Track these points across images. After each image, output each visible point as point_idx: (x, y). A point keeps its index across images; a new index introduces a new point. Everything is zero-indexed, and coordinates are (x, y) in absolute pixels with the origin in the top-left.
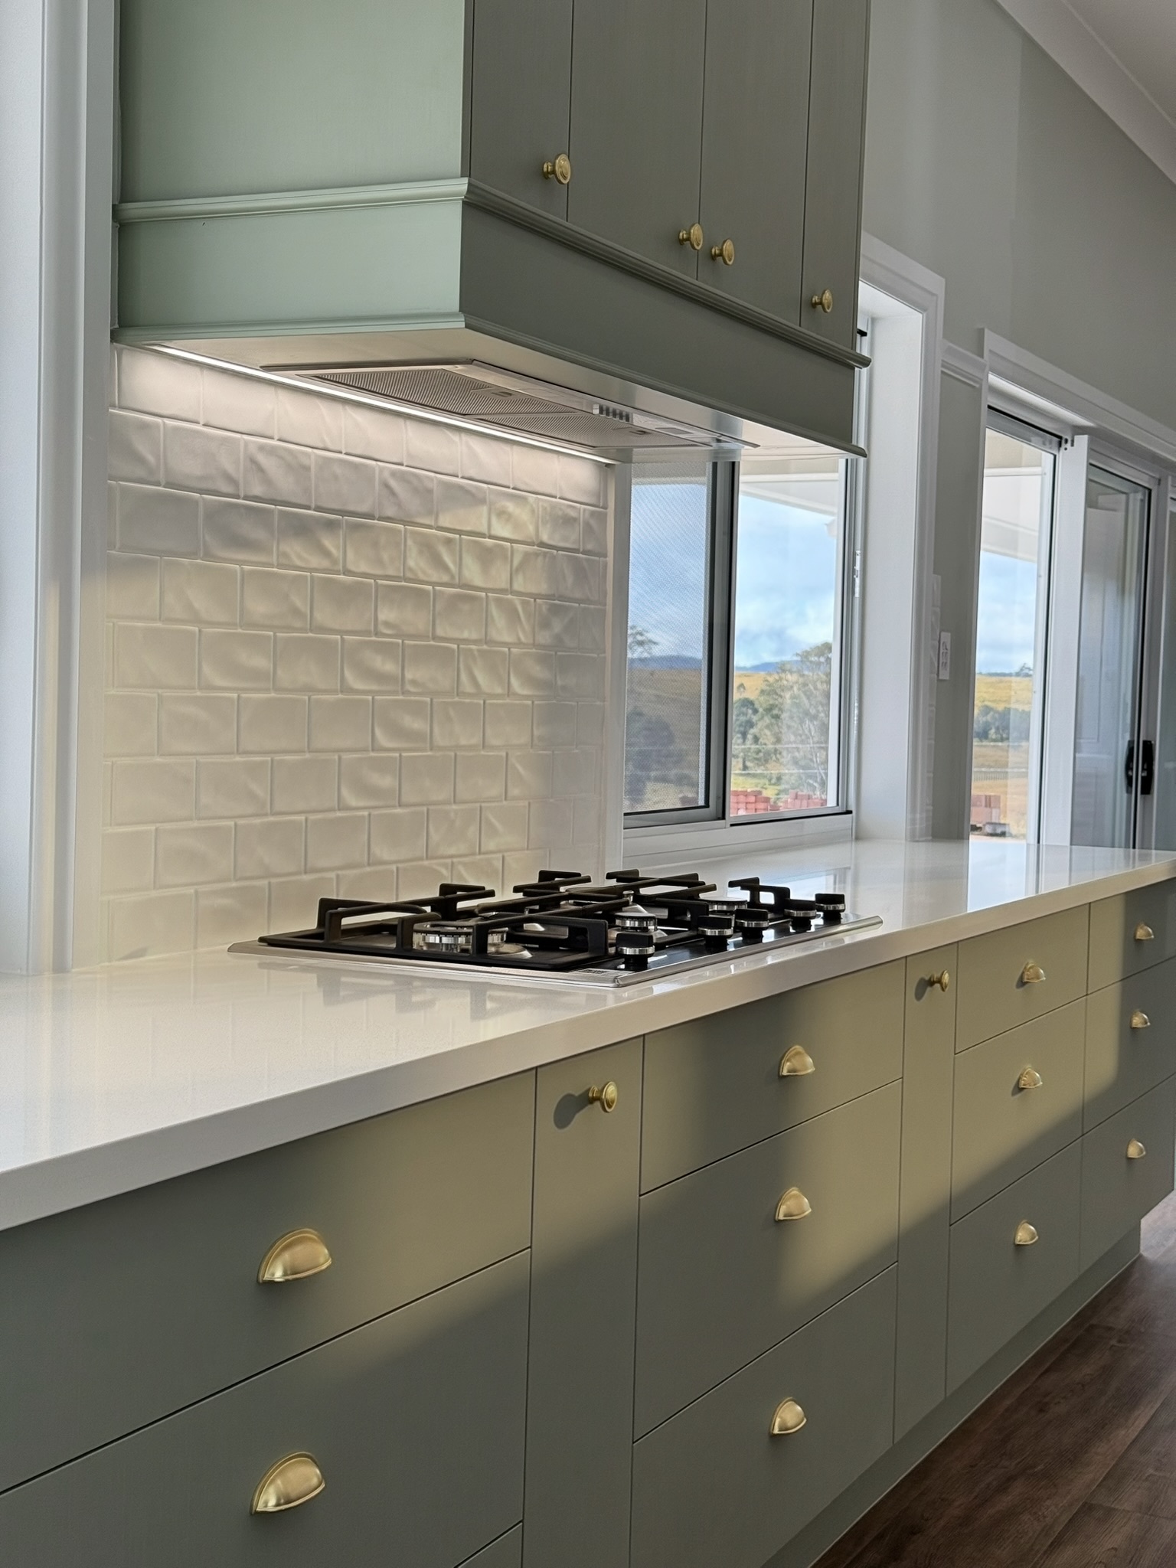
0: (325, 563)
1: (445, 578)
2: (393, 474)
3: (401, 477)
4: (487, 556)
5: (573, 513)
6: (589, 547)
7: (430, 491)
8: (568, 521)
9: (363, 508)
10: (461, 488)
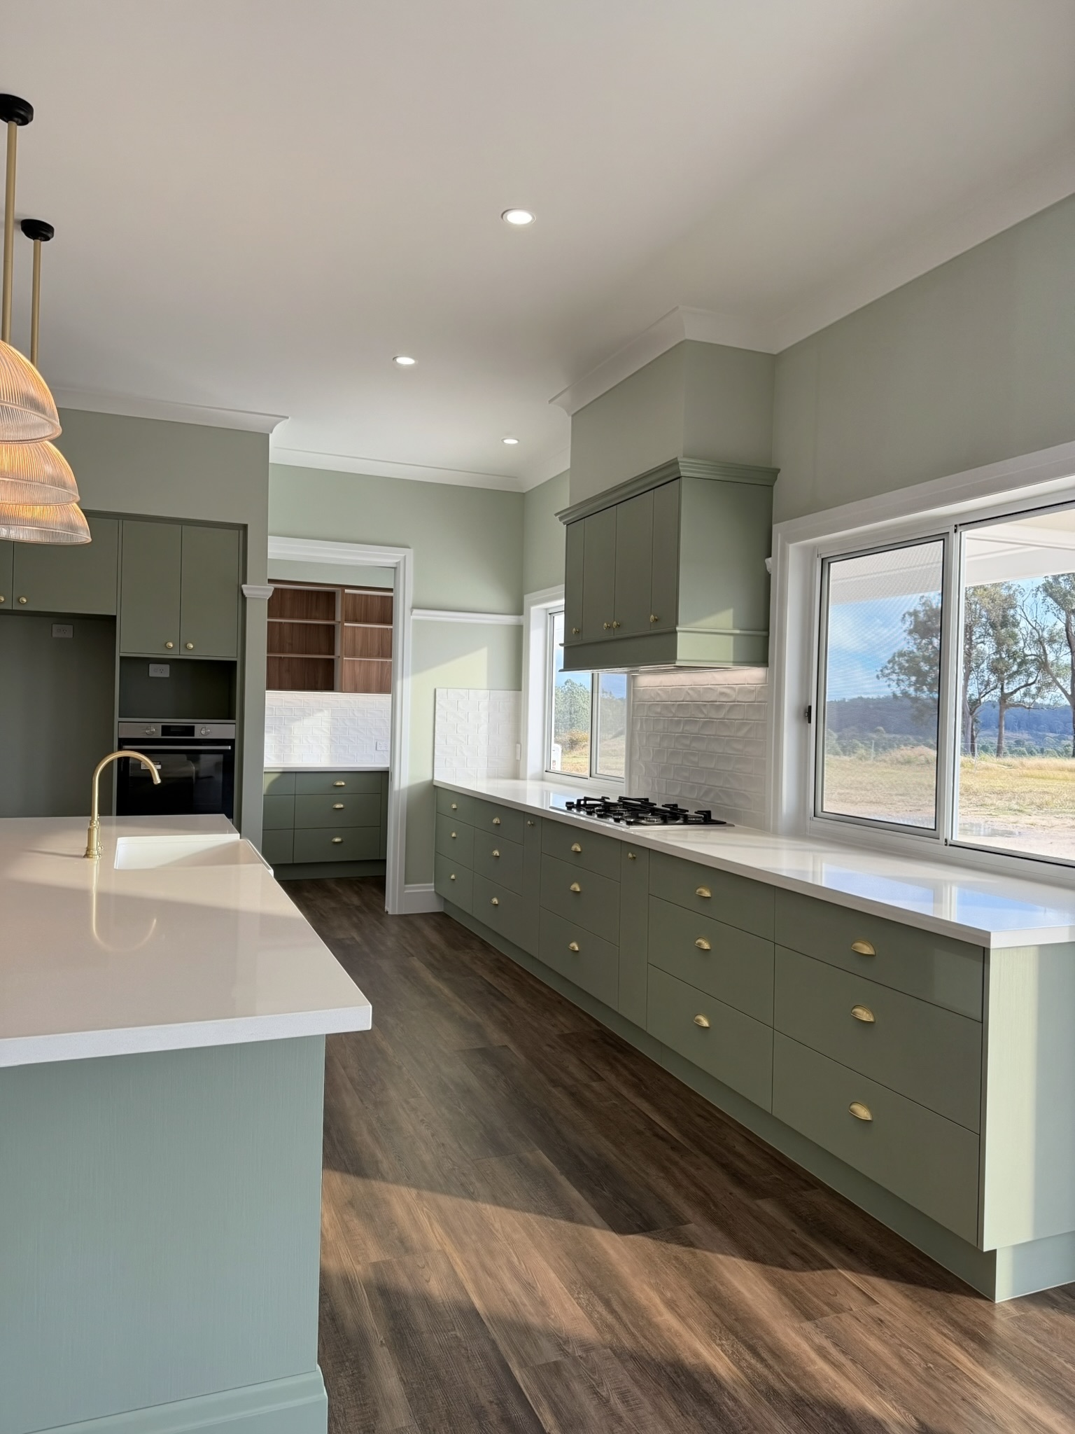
0: (672, 715)
1: (703, 716)
2: (689, 689)
3: (692, 689)
4: (719, 708)
5: (752, 689)
6: (760, 700)
7: (699, 691)
8: (752, 692)
9: (681, 699)
10: (709, 688)
